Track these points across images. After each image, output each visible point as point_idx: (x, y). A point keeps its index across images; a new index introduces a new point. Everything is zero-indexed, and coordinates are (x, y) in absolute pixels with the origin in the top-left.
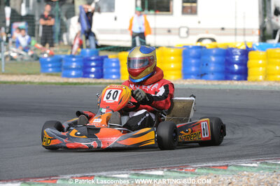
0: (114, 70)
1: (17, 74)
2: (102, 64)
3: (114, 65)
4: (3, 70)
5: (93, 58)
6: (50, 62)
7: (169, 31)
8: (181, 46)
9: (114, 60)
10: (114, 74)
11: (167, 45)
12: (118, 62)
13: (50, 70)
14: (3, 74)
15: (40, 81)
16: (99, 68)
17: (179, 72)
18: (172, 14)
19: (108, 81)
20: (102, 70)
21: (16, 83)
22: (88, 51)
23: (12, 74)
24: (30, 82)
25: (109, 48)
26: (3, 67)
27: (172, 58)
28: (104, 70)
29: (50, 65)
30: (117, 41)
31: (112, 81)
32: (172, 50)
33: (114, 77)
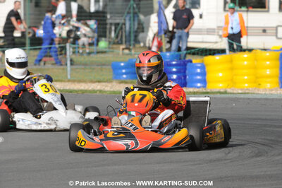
0: (199, 77)
1: (85, 81)
2: (185, 69)
3: (199, 70)
4: (69, 77)
5: (174, 63)
6: (123, 68)
7: (264, 31)
8: (279, 49)
9: (199, 65)
10: (199, 81)
11: (262, 47)
12: (203, 67)
13: (124, 76)
14: (69, 81)
15: (112, 90)
16: (181, 75)
17: (277, 80)
18: (268, 11)
19: (191, 90)
20: (185, 77)
21: (83, 92)
22: (168, 54)
23: (80, 81)
24: (100, 91)
25: (193, 50)
26: (69, 73)
27: (268, 63)
28: (187, 77)
29: (124, 71)
30: (203, 42)
31: (196, 90)
32: (267, 54)
33: (199, 85)
